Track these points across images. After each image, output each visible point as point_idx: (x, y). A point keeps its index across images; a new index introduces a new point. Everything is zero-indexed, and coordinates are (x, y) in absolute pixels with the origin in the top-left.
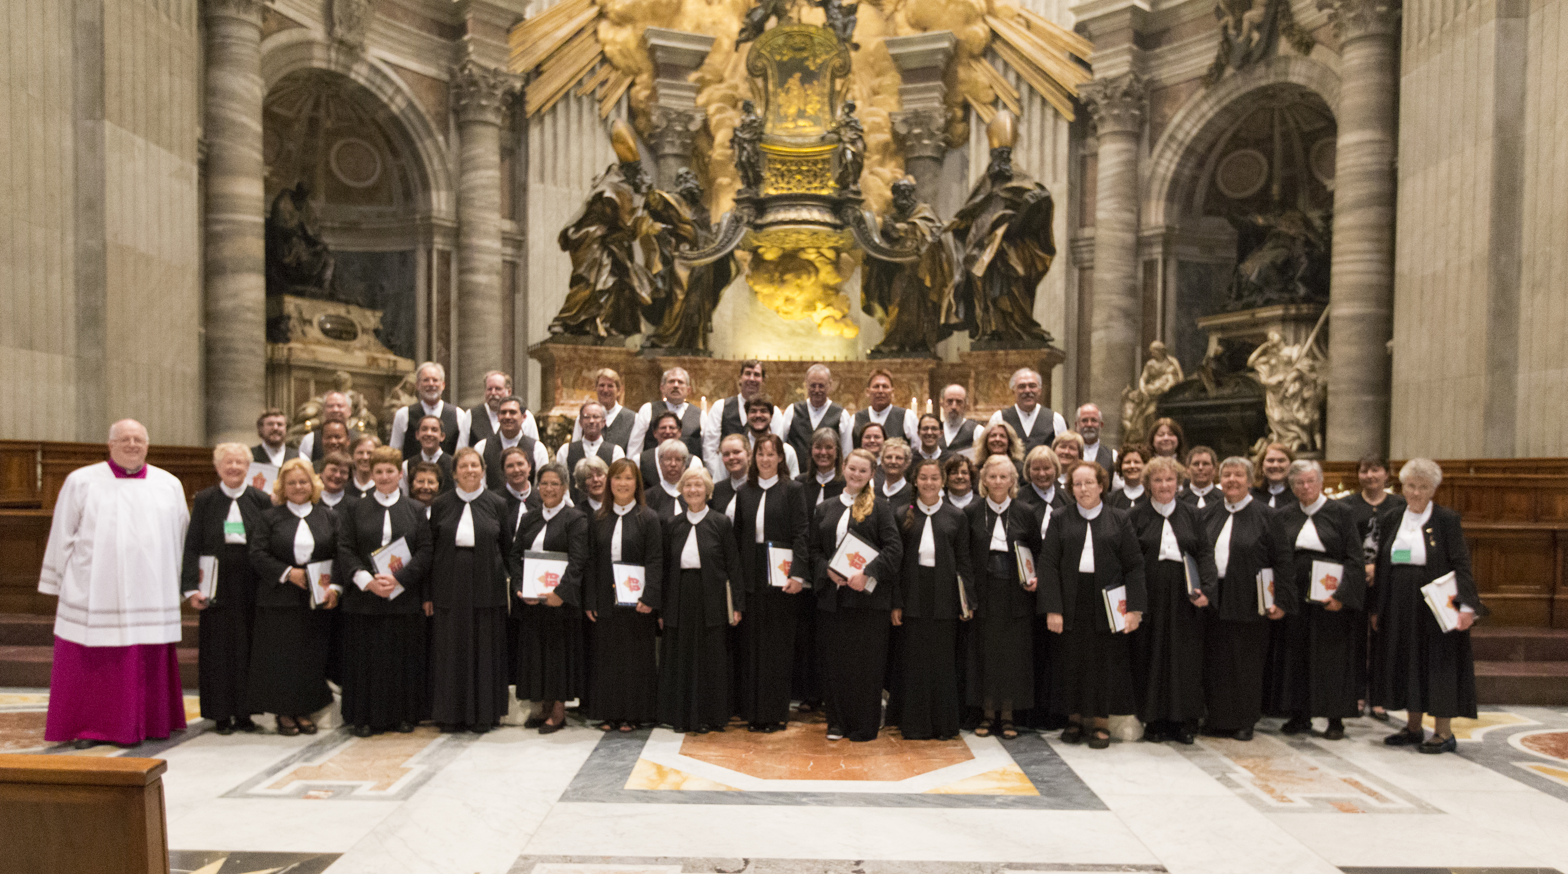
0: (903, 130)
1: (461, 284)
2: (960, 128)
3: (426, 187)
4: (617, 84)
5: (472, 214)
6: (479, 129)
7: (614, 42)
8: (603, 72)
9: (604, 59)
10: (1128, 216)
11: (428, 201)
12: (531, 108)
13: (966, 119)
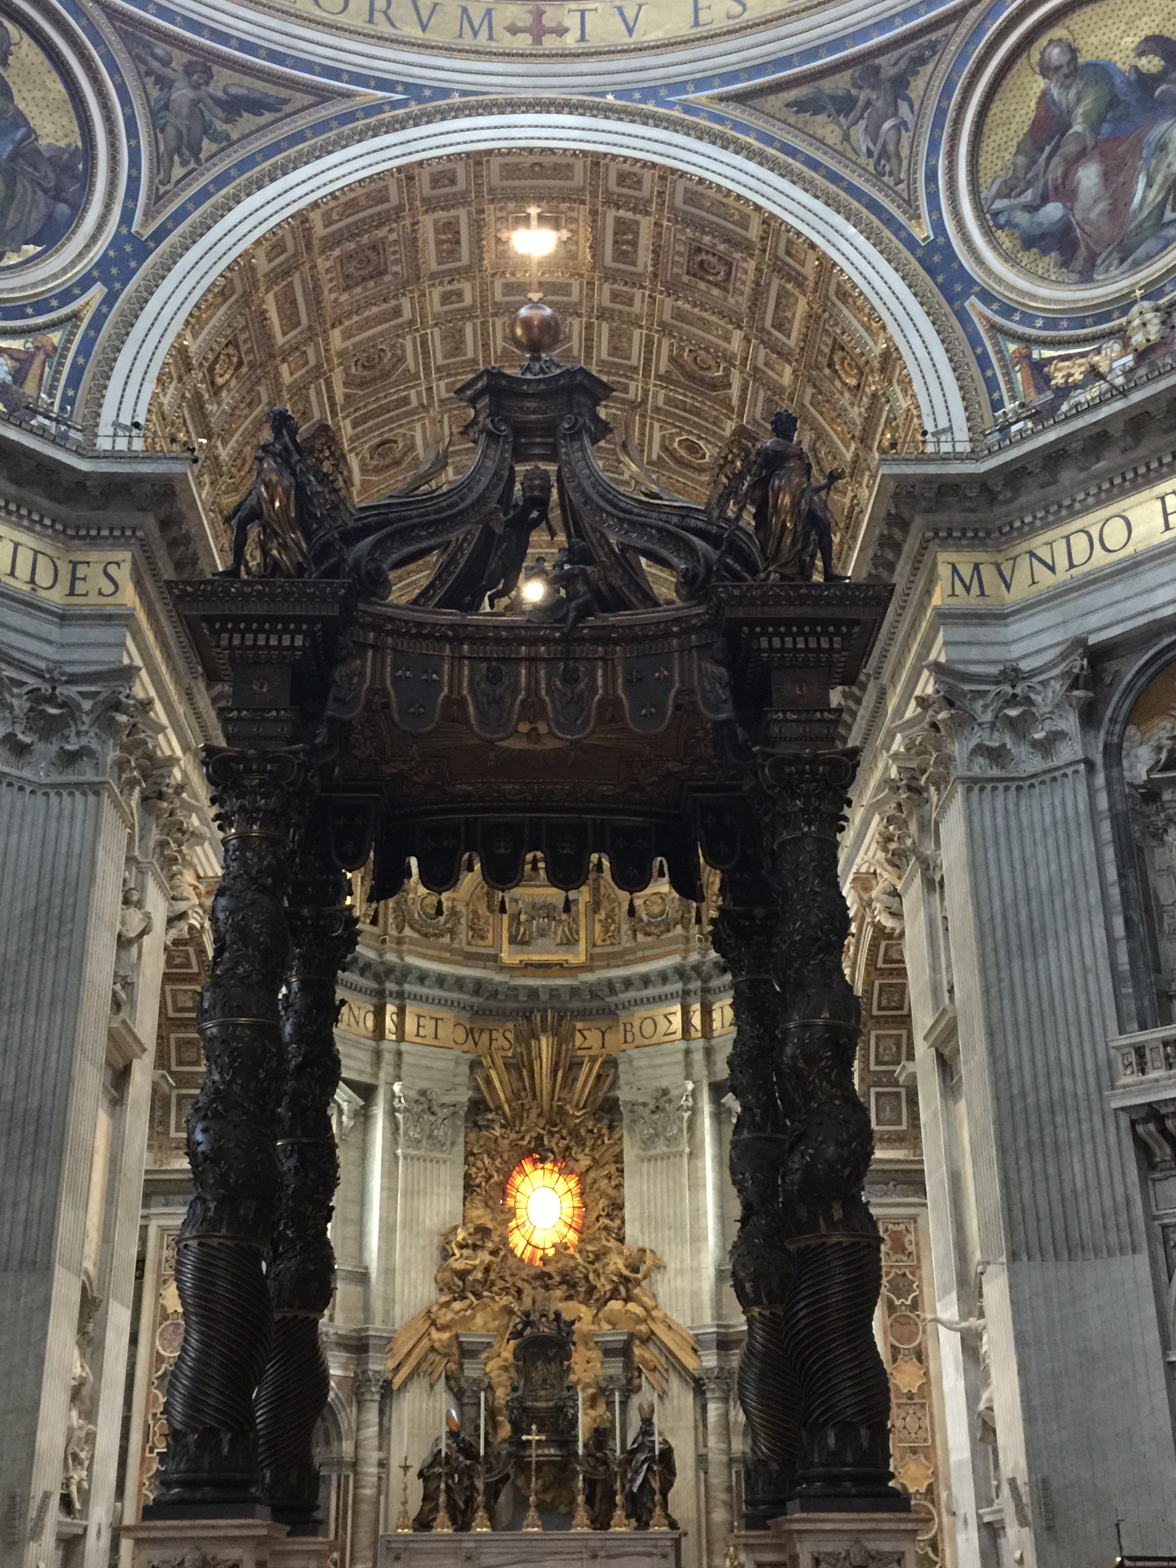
0: (603, 1384)
1: (355, 1495)
2: (636, 1382)
3: (340, 1439)
4: (439, 1363)
5: (362, 1453)
6: (369, 1404)
7: (440, 1340)
8: (432, 1357)
9: (432, 1349)
10: (723, 1446)
11: (340, 1446)
12: (395, 1387)
13: (640, 1376)
